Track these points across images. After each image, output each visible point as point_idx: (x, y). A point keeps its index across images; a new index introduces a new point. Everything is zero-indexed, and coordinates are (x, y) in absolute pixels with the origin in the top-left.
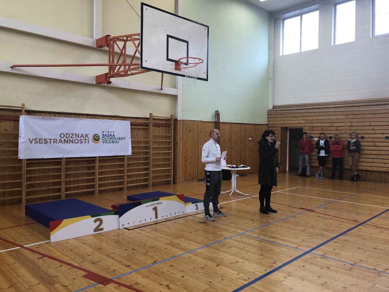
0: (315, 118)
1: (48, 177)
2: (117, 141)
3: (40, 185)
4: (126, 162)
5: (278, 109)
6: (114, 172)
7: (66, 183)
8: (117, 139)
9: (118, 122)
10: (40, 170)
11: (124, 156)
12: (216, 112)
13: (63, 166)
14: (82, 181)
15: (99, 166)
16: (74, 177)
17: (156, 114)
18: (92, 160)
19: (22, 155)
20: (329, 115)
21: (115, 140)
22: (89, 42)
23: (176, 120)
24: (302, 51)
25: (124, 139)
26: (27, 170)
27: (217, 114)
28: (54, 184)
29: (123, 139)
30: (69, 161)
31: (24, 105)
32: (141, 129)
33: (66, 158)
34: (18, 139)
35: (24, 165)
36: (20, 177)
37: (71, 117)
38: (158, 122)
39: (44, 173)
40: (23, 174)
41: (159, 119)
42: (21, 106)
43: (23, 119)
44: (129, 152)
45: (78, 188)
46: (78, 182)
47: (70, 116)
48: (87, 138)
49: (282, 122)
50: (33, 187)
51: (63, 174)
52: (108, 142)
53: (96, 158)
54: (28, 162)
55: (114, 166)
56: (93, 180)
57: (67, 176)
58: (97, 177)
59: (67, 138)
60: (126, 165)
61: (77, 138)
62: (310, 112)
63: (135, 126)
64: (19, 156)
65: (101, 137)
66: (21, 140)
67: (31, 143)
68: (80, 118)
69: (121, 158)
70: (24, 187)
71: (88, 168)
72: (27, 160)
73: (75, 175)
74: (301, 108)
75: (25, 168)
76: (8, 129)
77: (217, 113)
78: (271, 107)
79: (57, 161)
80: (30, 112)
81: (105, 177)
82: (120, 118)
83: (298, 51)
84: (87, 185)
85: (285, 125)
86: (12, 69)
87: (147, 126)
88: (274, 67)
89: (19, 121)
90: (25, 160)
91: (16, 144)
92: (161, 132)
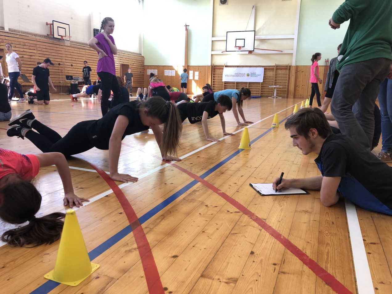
65: (250, 74)
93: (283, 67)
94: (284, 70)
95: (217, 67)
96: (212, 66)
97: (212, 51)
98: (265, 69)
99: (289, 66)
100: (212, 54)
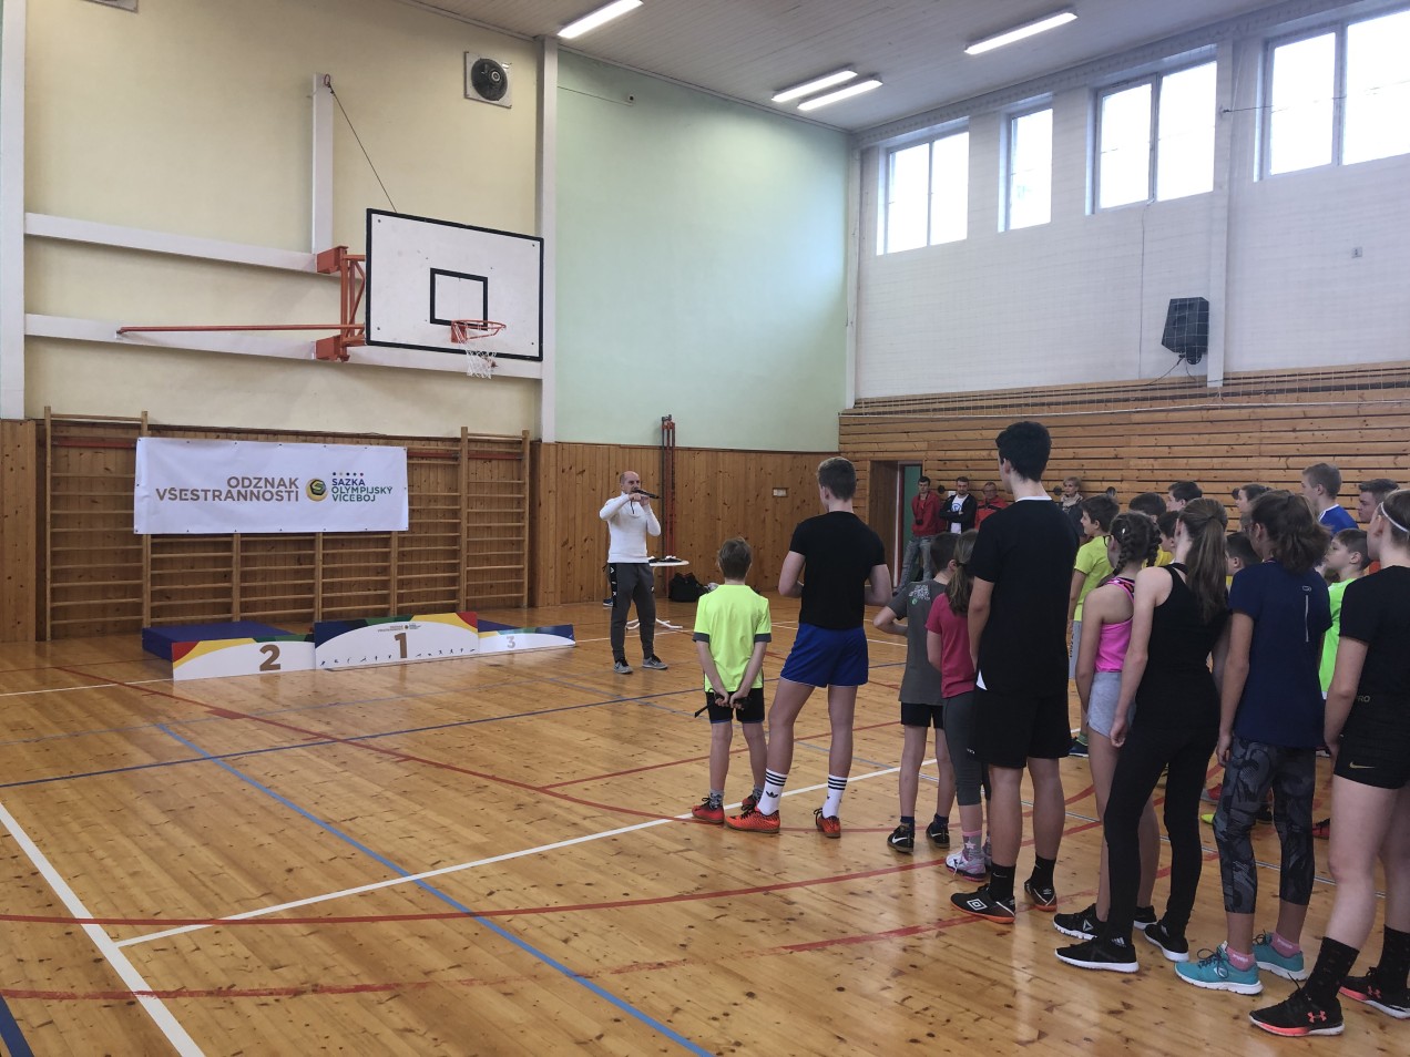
0: (950, 436)
1: (204, 577)
2: (372, 496)
3: (183, 594)
4: (394, 548)
5: (863, 411)
6: (366, 571)
7: (244, 591)
8: (370, 490)
9: (373, 450)
10: (183, 559)
11: (389, 532)
12: (663, 420)
13: (236, 553)
14: (285, 590)
15: (324, 555)
16: (264, 579)
17: (479, 428)
18: (307, 540)
19: (141, 527)
20: (983, 429)
21: (364, 493)
22: (300, 260)
23: (536, 444)
24: (933, 243)
25: (389, 490)
26: (153, 560)
27: (668, 426)
28: (217, 592)
29: (386, 490)
30: (251, 541)
31: (145, 414)
32: (437, 466)
33: (243, 535)
34: (133, 491)
35: (147, 546)
36: (138, 573)
37: (257, 439)
38: (486, 448)
39: (192, 568)
40: (145, 568)
41: (489, 441)
42: (138, 415)
43: (143, 444)
44: (402, 524)
45: (273, 605)
46: (274, 590)
47: (255, 436)
48: (293, 488)
49: (875, 447)
50: (168, 598)
51: (236, 570)
52: (346, 498)
53: (317, 537)
54: (156, 540)
55: (366, 556)
56: (310, 589)
57: (244, 576)
58: (319, 580)
59: (244, 489)
60: (394, 555)
61: (269, 488)
62: (938, 420)
63: (422, 458)
64: (135, 527)
66: (139, 492)
67: (162, 498)
68: (277, 440)
69: (383, 538)
70: (146, 598)
71: (299, 560)
72: (154, 536)
73: (266, 575)
74: (918, 407)
75: (148, 554)
76: (112, 468)
77: (666, 423)
78: (850, 404)
79: (221, 542)
80: (159, 430)
81: (341, 583)
82: (381, 441)
83: (922, 243)
84: (295, 600)
85: (881, 455)
86: (120, 336)
87: (456, 459)
88: (859, 288)
89: (135, 449)
90: (150, 537)
91: (129, 503)
92: (495, 473)
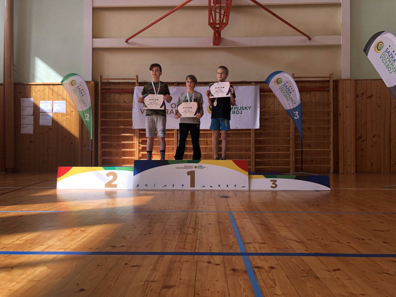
2: (240, 111)
4: (252, 138)
8: (239, 108)
11: (250, 130)
13: (175, 138)
18: (209, 133)
21: (236, 110)
23: (337, 81)
25: (250, 108)
29: (248, 108)
34: (132, 110)
35: (137, 134)
38: (308, 85)
40: (136, 143)
41: (309, 81)
44: (257, 125)
51: (175, 146)
55: (240, 142)
60: (253, 141)
64: (133, 126)
70: (137, 156)
71: (207, 143)
72: (140, 130)
75: (137, 138)
82: (248, 84)
86: (127, 44)
90: (138, 130)
93: (313, 85)
94: (318, 94)
95: (112, 87)
96: (96, 84)
97: (93, 37)
98: (261, 91)
99: (334, 81)
100: (95, 46)
